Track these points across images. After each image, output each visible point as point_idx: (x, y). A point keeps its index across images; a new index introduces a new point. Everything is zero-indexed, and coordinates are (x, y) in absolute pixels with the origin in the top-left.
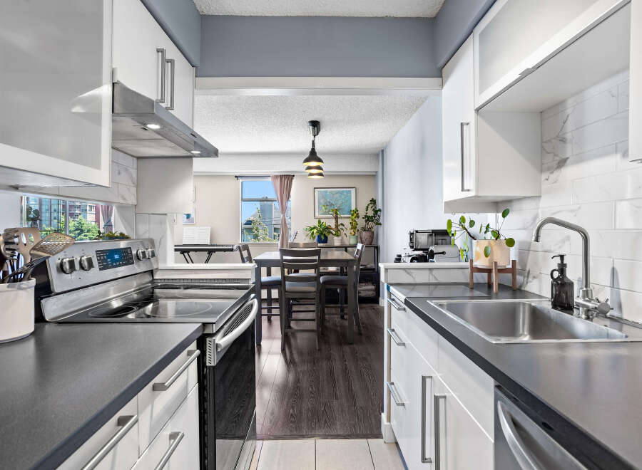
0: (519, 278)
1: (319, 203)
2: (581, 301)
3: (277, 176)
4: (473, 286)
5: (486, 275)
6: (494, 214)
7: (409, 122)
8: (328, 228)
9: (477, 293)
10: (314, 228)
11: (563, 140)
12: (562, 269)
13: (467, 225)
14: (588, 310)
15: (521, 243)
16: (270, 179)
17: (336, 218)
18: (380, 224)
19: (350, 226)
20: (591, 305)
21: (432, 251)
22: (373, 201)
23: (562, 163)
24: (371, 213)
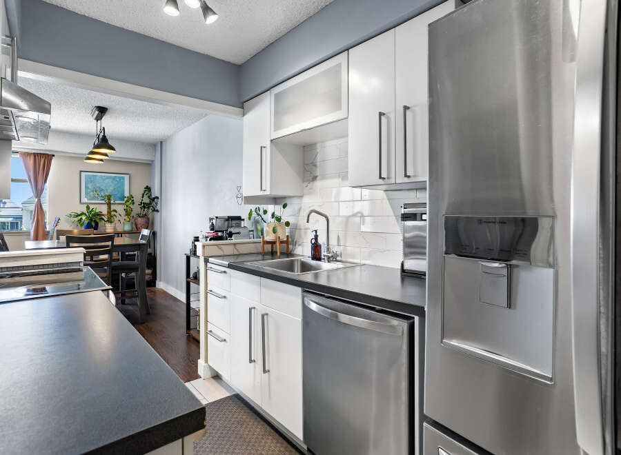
0: (291, 247)
1: (86, 187)
2: (326, 254)
3: (28, 154)
4: (264, 254)
5: (270, 245)
6: (273, 206)
7: (196, 124)
8: (99, 215)
9: (266, 257)
10: (83, 214)
11: (315, 166)
12: (316, 237)
13: (261, 213)
14: (329, 258)
15: (294, 224)
16: (18, 156)
17: (109, 204)
18: (157, 211)
19: (123, 213)
20: (330, 255)
21: (230, 232)
22: (148, 189)
23: (315, 178)
24: (146, 200)
